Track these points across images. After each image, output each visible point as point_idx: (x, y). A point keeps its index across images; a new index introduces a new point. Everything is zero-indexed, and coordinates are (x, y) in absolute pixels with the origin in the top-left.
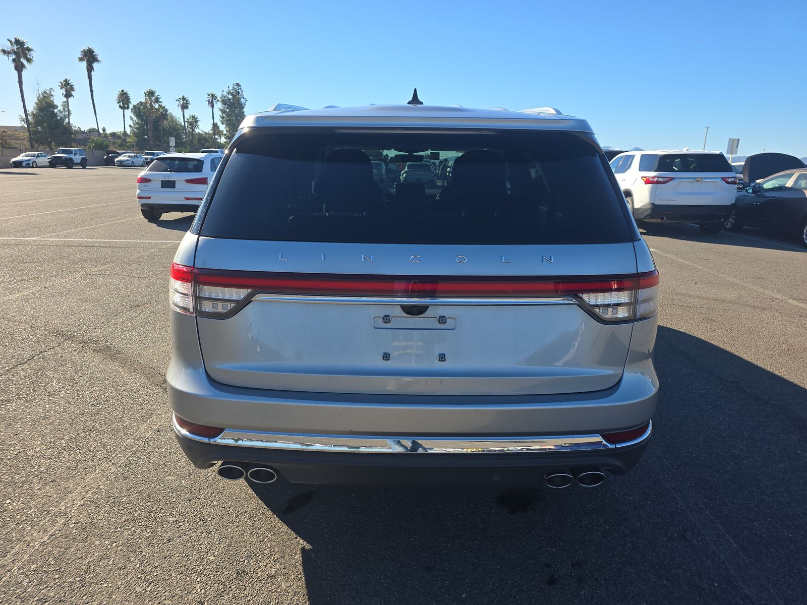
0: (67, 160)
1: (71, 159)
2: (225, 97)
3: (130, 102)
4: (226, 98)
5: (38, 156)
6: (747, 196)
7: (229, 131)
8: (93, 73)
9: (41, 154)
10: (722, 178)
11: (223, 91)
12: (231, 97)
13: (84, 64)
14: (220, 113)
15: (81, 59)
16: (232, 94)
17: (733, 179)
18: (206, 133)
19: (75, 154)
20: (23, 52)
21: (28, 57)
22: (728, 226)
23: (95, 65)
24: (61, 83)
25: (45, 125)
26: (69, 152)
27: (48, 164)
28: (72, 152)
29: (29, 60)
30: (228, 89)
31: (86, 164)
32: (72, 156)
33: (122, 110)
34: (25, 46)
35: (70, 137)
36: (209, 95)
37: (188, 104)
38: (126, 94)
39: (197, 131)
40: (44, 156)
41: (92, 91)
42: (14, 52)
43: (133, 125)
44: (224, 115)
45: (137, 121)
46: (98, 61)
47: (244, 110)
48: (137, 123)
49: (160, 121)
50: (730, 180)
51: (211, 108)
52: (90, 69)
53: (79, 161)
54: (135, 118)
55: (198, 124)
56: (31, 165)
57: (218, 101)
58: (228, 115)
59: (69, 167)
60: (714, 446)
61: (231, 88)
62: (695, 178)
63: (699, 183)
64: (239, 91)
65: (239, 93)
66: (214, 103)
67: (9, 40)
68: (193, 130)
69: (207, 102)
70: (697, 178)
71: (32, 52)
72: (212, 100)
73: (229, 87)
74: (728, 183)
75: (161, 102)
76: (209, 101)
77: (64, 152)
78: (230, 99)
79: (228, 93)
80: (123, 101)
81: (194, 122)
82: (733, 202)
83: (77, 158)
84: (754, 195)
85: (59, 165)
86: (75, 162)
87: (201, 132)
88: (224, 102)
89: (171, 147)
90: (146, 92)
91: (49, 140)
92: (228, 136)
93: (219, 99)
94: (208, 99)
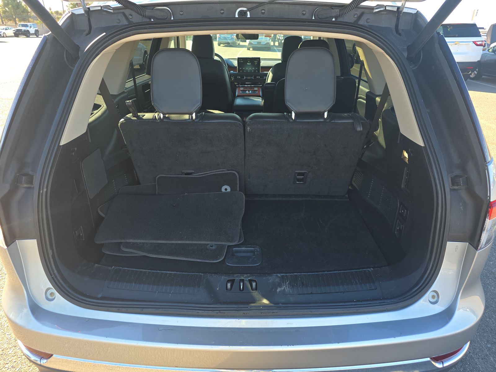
0: (26, 32)
1: (28, 31)
5: (6, 29)
6: (488, 54)
9: (8, 27)
10: (473, 42)
17: (480, 43)
19: (31, 27)
22: (471, 76)
25: (10, 6)
26: (27, 26)
27: (13, 35)
28: (28, 25)
31: (38, 34)
32: (28, 29)
35: (27, 14)
40: (11, 29)
50: (478, 43)
53: (34, 32)
56: (2, 36)
59: (28, 37)
60: (488, 284)
62: (454, 42)
63: (457, 45)
70: (455, 42)
74: (477, 46)
77: (23, 26)
82: (479, 59)
83: (32, 30)
84: (493, 53)
85: (21, 35)
86: (31, 33)
91: (14, 17)
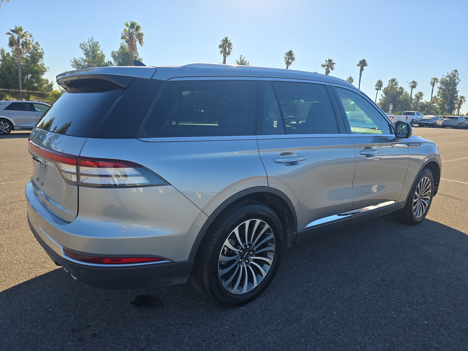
2: (443, 79)
3: (382, 86)
4: (445, 80)
7: (442, 101)
8: (363, 72)
11: (443, 76)
12: (448, 79)
13: (360, 67)
14: (438, 90)
15: (358, 65)
16: (450, 77)
18: (427, 103)
20: (331, 65)
21: (333, 67)
23: (365, 68)
24: (348, 79)
29: (332, 69)
30: (447, 74)
33: (377, 91)
34: (332, 62)
36: (432, 79)
37: (416, 85)
38: (381, 82)
39: (421, 101)
41: (360, 81)
42: (327, 65)
43: (381, 99)
44: (440, 91)
45: (384, 96)
46: (367, 65)
47: (457, 86)
48: (384, 98)
49: (398, 96)
51: (432, 87)
52: (362, 70)
54: (384, 95)
55: (423, 97)
57: (438, 82)
58: (444, 91)
61: (450, 73)
64: (456, 74)
65: (455, 76)
66: (435, 83)
67: (326, 61)
68: (418, 100)
69: (430, 83)
71: (334, 65)
72: (434, 82)
73: (448, 73)
75: (398, 85)
76: (431, 83)
78: (447, 80)
79: (447, 77)
80: (378, 86)
81: (420, 95)
87: (424, 102)
88: (442, 83)
89: (390, 110)
90: (390, 80)
92: (440, 104)
93: (439, 80)
94: (431, 81)
